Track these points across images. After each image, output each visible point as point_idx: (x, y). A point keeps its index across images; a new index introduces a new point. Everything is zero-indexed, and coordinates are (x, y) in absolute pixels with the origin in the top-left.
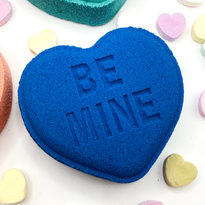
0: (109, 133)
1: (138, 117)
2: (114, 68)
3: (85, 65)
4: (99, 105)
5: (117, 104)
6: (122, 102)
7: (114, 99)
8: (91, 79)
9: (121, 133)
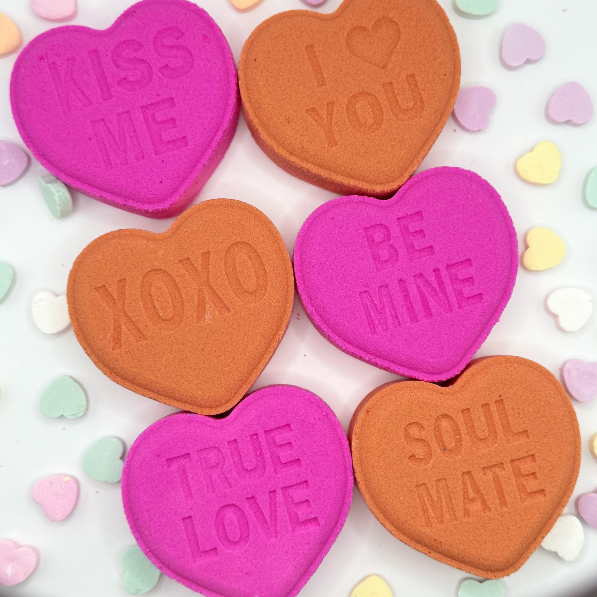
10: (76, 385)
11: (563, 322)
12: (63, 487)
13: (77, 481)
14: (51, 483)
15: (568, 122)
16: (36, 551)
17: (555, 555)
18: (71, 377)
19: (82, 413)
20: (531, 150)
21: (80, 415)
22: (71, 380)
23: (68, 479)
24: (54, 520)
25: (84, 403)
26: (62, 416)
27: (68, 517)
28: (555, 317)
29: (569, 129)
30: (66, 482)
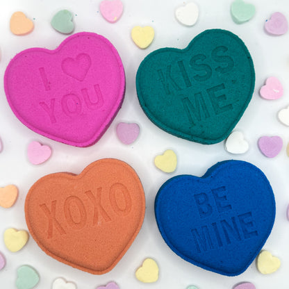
0: (221, 244)
1: (241, 233)
2: (225, 197)
3: (204, 194)
4: (214, 224)
5: (227, 223)
6: (231, 223)
7: (224, 220)
8: (209, 205)
9: (229, 245)
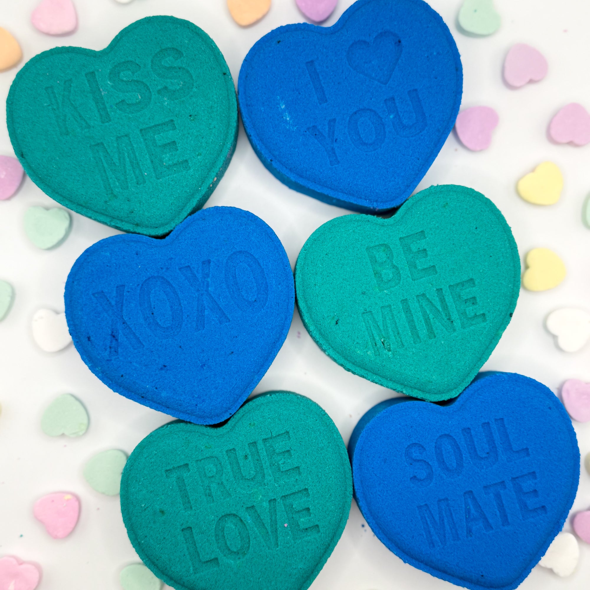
10: (77, 403)
11: (562, 342)
12: (65, 505)
13: (78, 499)
14: (53, 501)
15: (571, 143)
16: (38, 567)
17: (551, 571)
18: (73, 396)
19: (83, 432)
20: (533, 170)
21: (81, 433)
22: (73, 399)
23: (68, 497)
24: (55, 537)
25: (85, 421)
26: (63, 435)
27: (70, 534)
28: (555, 337)
29: (570, 150)
30: (68, 500)
